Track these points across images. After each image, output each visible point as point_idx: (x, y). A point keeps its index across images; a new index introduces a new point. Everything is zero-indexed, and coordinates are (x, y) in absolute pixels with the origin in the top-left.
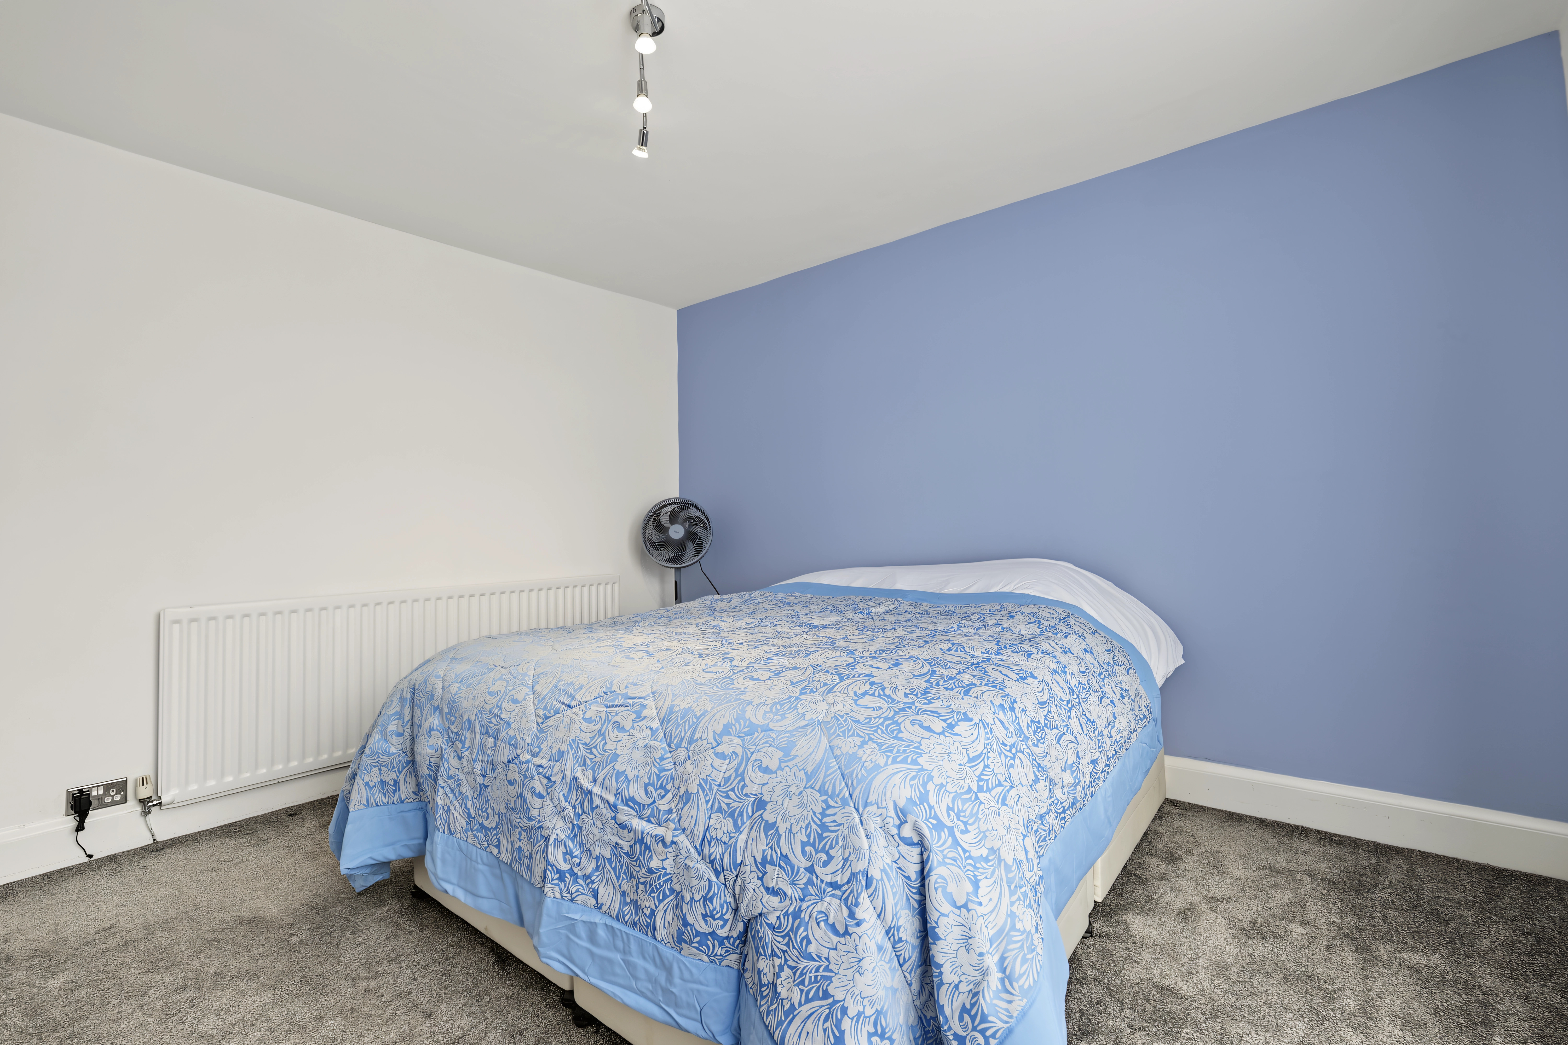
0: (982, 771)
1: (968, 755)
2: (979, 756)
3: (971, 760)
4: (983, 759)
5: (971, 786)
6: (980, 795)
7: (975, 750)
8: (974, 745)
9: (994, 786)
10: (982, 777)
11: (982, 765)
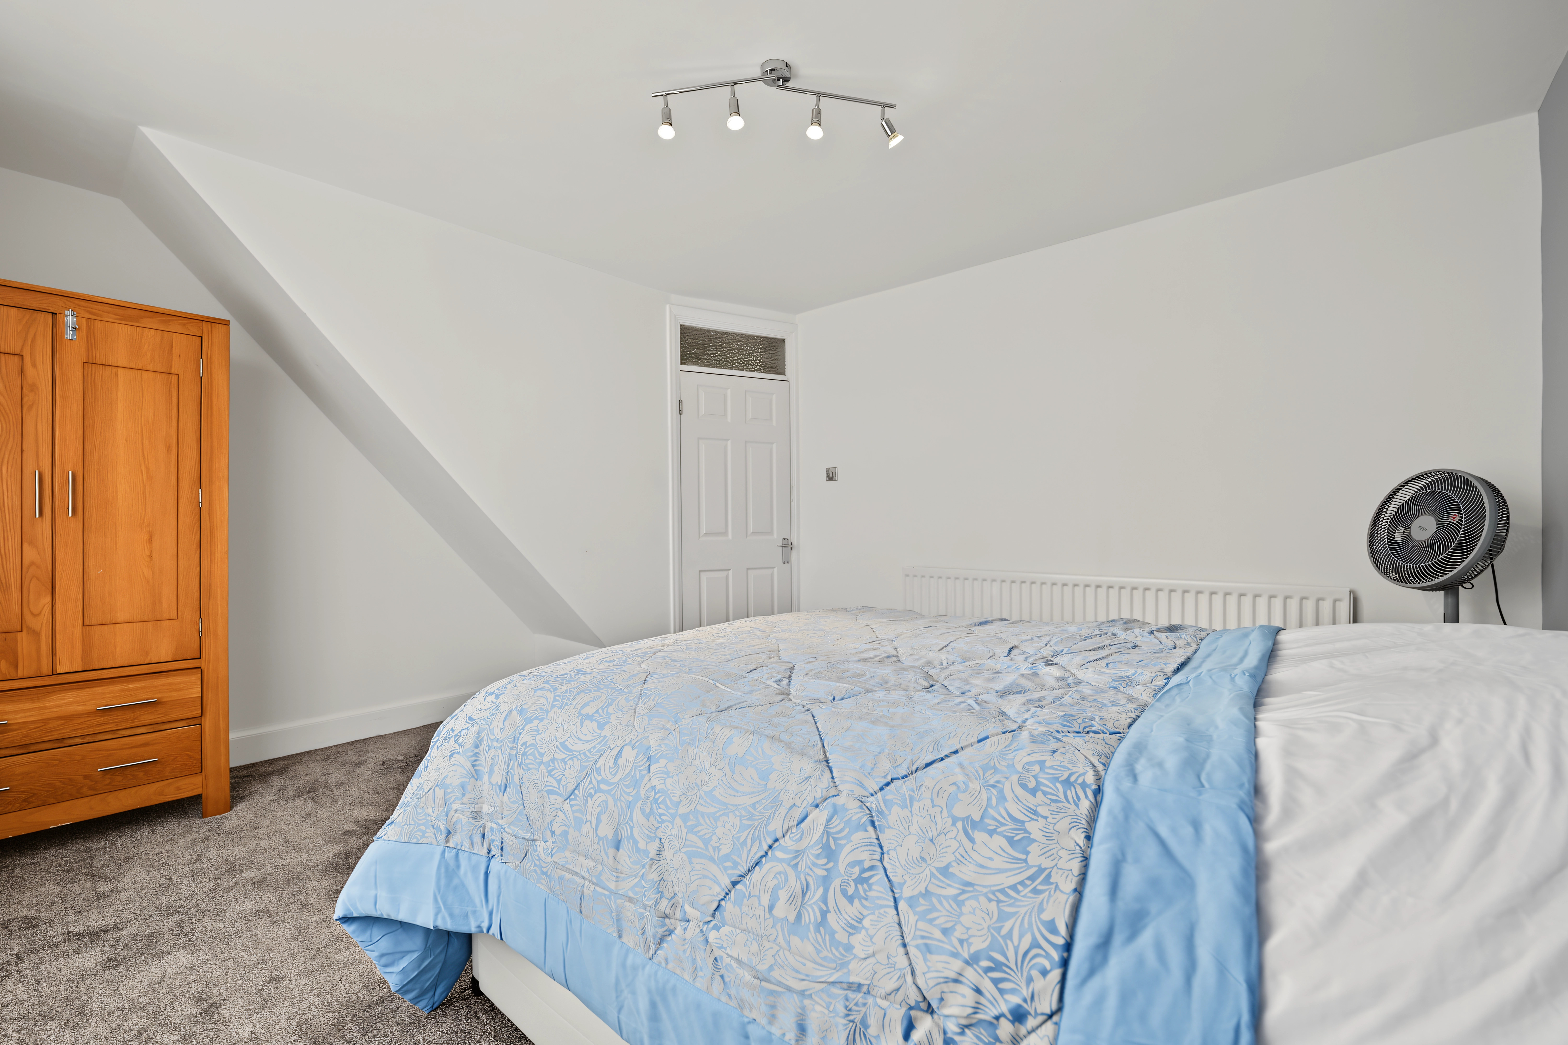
0: (560, 759)
1: (567, 740)
2: (571, 751)
3: (563, 744)
4: (569, 755)
5: (546, 755)
6: (542, 767)
7: (573, 744)
8: (577, 741)
9: (554, 777)
10: (555, 762)
11: (563, 756)
